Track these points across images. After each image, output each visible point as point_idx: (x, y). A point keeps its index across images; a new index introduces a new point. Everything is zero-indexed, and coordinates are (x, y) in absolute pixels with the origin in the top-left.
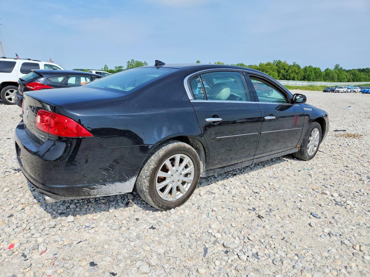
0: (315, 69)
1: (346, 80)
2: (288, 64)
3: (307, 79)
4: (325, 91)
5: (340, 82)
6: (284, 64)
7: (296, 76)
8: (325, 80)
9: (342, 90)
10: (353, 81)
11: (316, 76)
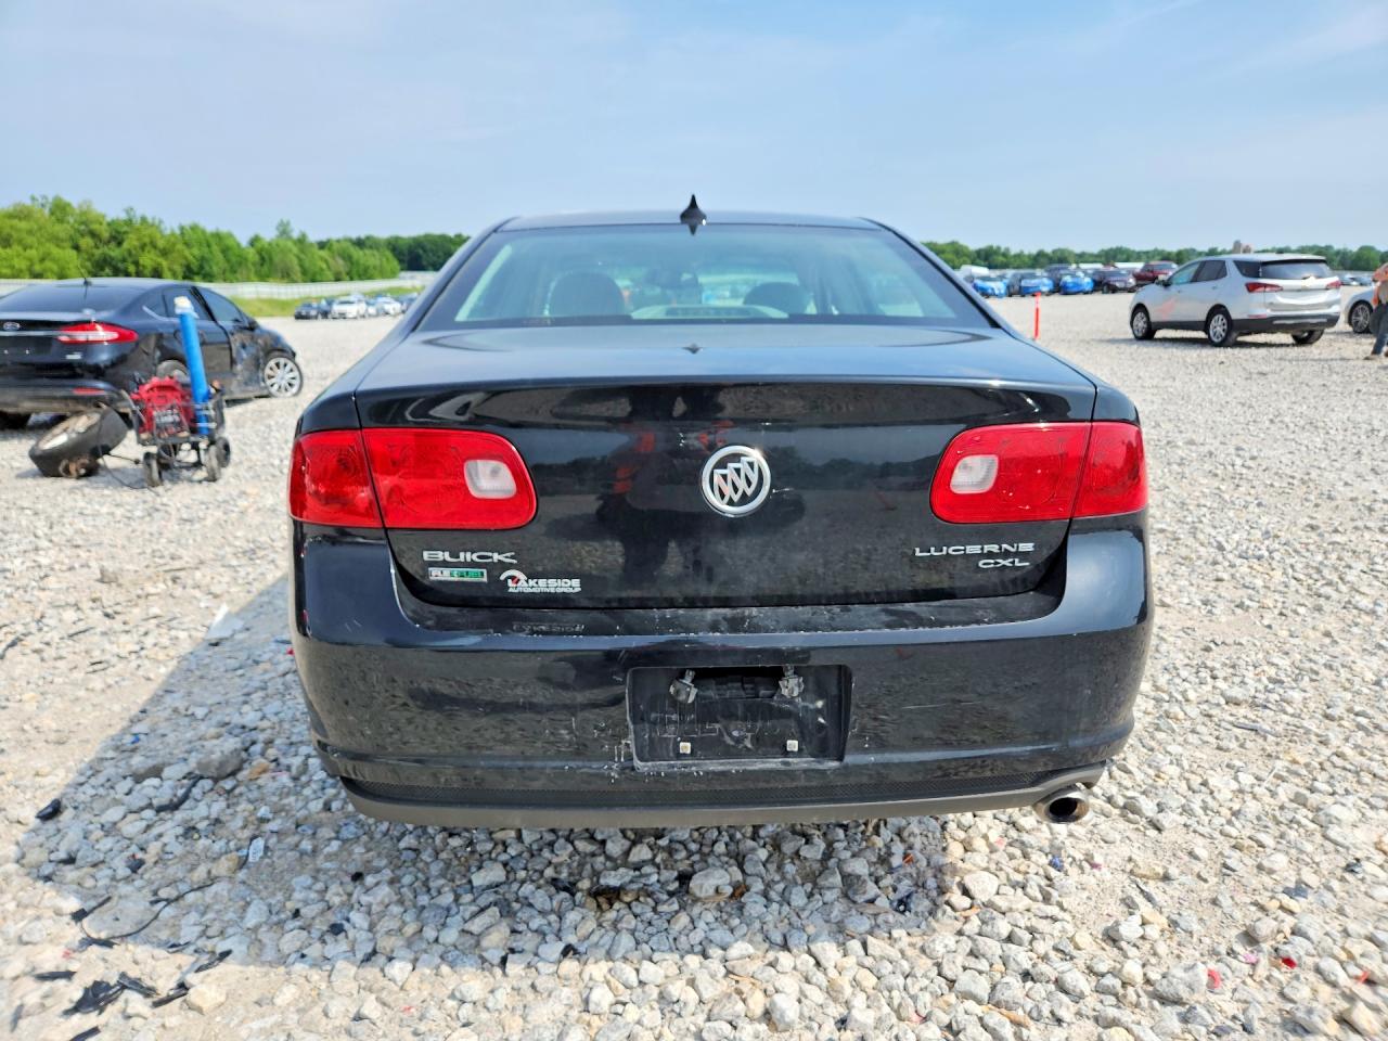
0: (218, 236)
1: (330, 275)
2: (104, 216)
3: (198, 274)
4: (299, 317)
5: (313, 281)
6: (83, 213)
7: (165, 264)
8: (263, 278)
9: (351, 310)
10: (352, 279)
11: (228, 261)
